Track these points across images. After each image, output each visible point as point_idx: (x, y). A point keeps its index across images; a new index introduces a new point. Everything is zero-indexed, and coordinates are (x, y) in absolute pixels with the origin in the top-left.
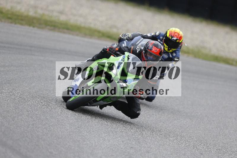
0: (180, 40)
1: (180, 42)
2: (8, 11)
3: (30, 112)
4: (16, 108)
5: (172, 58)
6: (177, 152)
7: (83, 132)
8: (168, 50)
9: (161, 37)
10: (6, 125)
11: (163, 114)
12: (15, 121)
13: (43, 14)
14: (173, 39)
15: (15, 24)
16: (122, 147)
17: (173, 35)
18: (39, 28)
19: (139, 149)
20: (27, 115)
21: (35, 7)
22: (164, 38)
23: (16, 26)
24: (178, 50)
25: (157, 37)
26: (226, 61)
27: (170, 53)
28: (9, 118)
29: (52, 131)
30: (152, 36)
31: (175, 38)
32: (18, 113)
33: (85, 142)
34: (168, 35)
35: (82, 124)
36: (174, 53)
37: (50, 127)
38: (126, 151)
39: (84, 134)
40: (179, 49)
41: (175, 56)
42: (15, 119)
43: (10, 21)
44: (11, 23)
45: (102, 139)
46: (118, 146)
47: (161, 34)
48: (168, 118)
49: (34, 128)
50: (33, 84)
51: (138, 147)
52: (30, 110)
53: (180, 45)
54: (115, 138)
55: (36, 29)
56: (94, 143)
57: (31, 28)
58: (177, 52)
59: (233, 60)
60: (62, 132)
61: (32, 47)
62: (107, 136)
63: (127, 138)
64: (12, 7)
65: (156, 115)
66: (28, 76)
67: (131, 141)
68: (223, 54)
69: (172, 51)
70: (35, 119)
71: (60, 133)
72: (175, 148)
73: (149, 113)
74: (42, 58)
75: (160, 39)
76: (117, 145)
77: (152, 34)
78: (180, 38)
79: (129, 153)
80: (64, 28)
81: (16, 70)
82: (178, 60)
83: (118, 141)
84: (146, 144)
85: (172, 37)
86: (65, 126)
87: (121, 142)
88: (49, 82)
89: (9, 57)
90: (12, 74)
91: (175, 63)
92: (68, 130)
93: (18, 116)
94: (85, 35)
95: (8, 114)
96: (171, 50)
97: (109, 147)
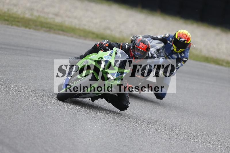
0: (188, 41)
1: (188, 42)
2: (5, 13)
3: (26, 111)
4: (13, 107)
5: (181, 58)
6: (169, 149)
7: (78, 131)
8: (177, 50)
9: (171, 39)
10: (3, 123)
11: (155, 113)
12: (12, 120)
13: (39, 16)
14: (181, 40)
15: (12, 25)
16: (115, 145)
17: (181, 36)
18: (35, 29)
19: (131, 147)
20: (23, 114)
21: (31, 9)
22: (173, 39)
23: (13, 27)
24: (187, 51)
25: (167, 39)
26: (217, 62)
27: (179, 53)
28: (6, 117)
29: (48, 129)
30: (162, 37)
31: (183, 40)
32: (14, 112)
33: (80, 140)
34: (176, 37)
35: (76, 123)
36: (183, 53)
37: (46, 125)
38: (119, 148)
39: (78, 132)
40: (187, 49)
41: (184, 56)
42: (11, 118)
43: (7, 22)
44: (8, 24)
45: (96, 137)
46: (112, 144)
47: (171, 35)
48: (160, 117)
49: (30, 127)
50: (29, 84)
51: (131, 144)
52: (26, 109)
53: (188, 46)
54: (109, 137)
55: (32, 30)
56: (88, 141)
57: (27, 29)
58: (186, 52)
59: (223, 61)
60: (57, 131)
61: (28, 48)
62: (101, 134)
63: (120, 136)
64: (8, 10)
65: (148, 114)
66: (24, 76)
67: (125, 139)
68: (213, 55)
69: (181, 52)
70: (31, 117)
71: (55, 131)
72: (167, 146)
73: (141, 112)
74: (38, 59)
75: (169, 40)
76: (110, 143)
77: (162, 36)
78: (188, 39)
79: (122, 151)
80: (59, 30)
81: (13, 70)
82: (186, 60)
83: (112, 139)
84: (139, 141)
85: (180, 38)
86: (60, 125)
87: (115, 140)
88: (45, 82)
89: (5, 57)
90: (9, 74)
91: (184, 63)
92: (62, 128)
93: (15, 115)
94: (80, 37)
95: (5, 113)
96: (179, 51)
97: (103, 145)
